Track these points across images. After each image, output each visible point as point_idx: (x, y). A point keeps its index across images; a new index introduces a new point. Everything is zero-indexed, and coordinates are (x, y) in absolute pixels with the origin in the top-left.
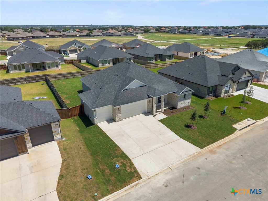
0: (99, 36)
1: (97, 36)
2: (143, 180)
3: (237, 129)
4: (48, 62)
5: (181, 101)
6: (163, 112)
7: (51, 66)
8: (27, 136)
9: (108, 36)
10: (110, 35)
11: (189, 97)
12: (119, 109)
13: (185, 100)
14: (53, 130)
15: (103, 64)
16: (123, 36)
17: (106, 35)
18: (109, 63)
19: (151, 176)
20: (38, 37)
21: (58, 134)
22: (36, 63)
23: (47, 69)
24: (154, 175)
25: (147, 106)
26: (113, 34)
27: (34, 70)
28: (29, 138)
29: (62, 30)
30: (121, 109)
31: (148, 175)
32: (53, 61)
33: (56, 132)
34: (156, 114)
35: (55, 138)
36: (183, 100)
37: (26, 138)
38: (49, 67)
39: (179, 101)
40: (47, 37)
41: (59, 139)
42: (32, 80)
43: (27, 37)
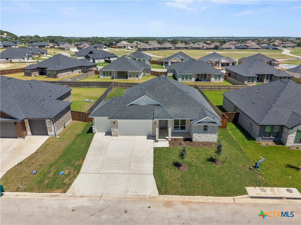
0: (229, 48)
1: (227, 48)
2: (65, 195)
3: (248, 194)
4: (130, 71)
5: (198, 133)
6: (169, 140)
7: (132, 76)
8: (27, 125)
9: (241, 49)
10: (243, 49)
11: (213, 131)
12: (114, 123)
13: (205, 133)
14: (48, 126)
15: (183, 79)
16: (261, 49)
17: (239, 48)
18: (191, 79)
19: (76, 195)
20: (164, 48)
21: (51, 131)
22: (121, 71)
23: (128, 77)
24: (80, 195)
25: (152, 128)
26: (248, 47)
27: (119, 78)
28: (29, 126)
29: (191, 42)
30: (117, 124)
31: (75, 193)
32: (134, 71)
33: (49, 128)
34: (159, 140)
35: (49, 133)
36: (201, 133)
37: (26, 126)
38: (130, 76)
39: (196, 133)
40: (172, 48)
41: (52, 135)
42: (102, 85)
43: (154, 48)
